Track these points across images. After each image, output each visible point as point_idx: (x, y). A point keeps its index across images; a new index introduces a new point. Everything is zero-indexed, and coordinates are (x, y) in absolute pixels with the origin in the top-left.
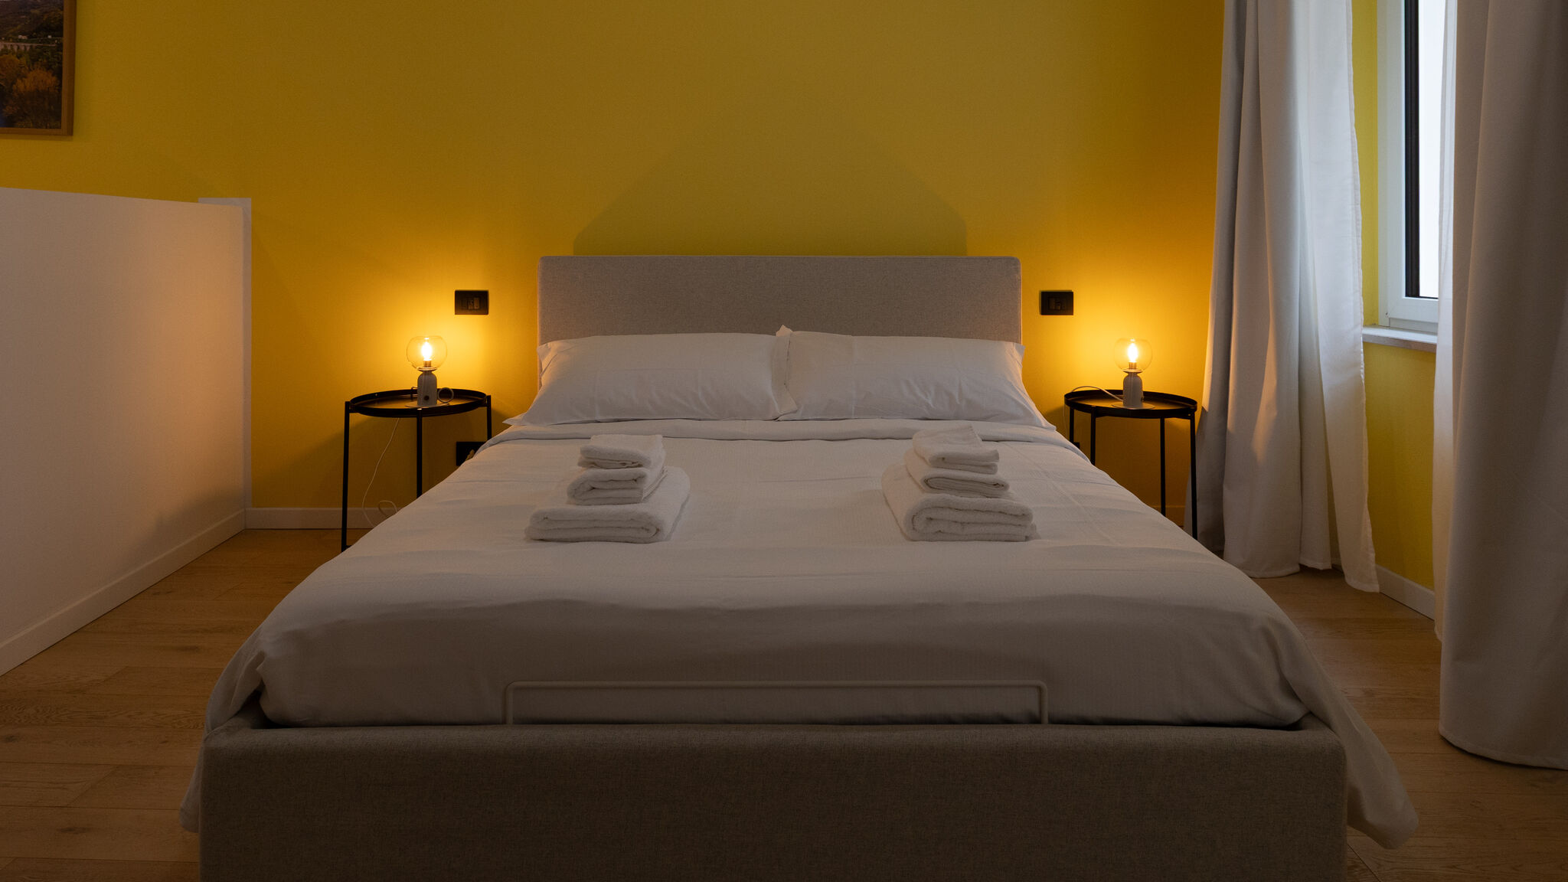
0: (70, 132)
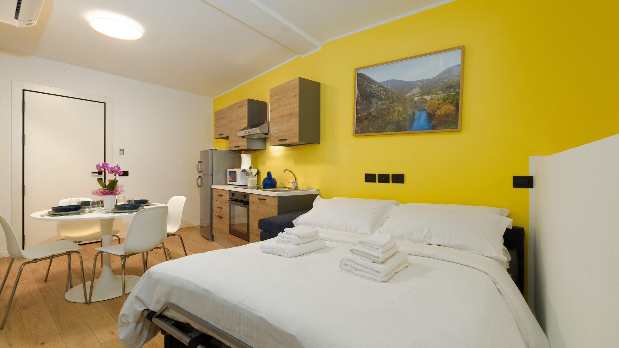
0: (461, 130)
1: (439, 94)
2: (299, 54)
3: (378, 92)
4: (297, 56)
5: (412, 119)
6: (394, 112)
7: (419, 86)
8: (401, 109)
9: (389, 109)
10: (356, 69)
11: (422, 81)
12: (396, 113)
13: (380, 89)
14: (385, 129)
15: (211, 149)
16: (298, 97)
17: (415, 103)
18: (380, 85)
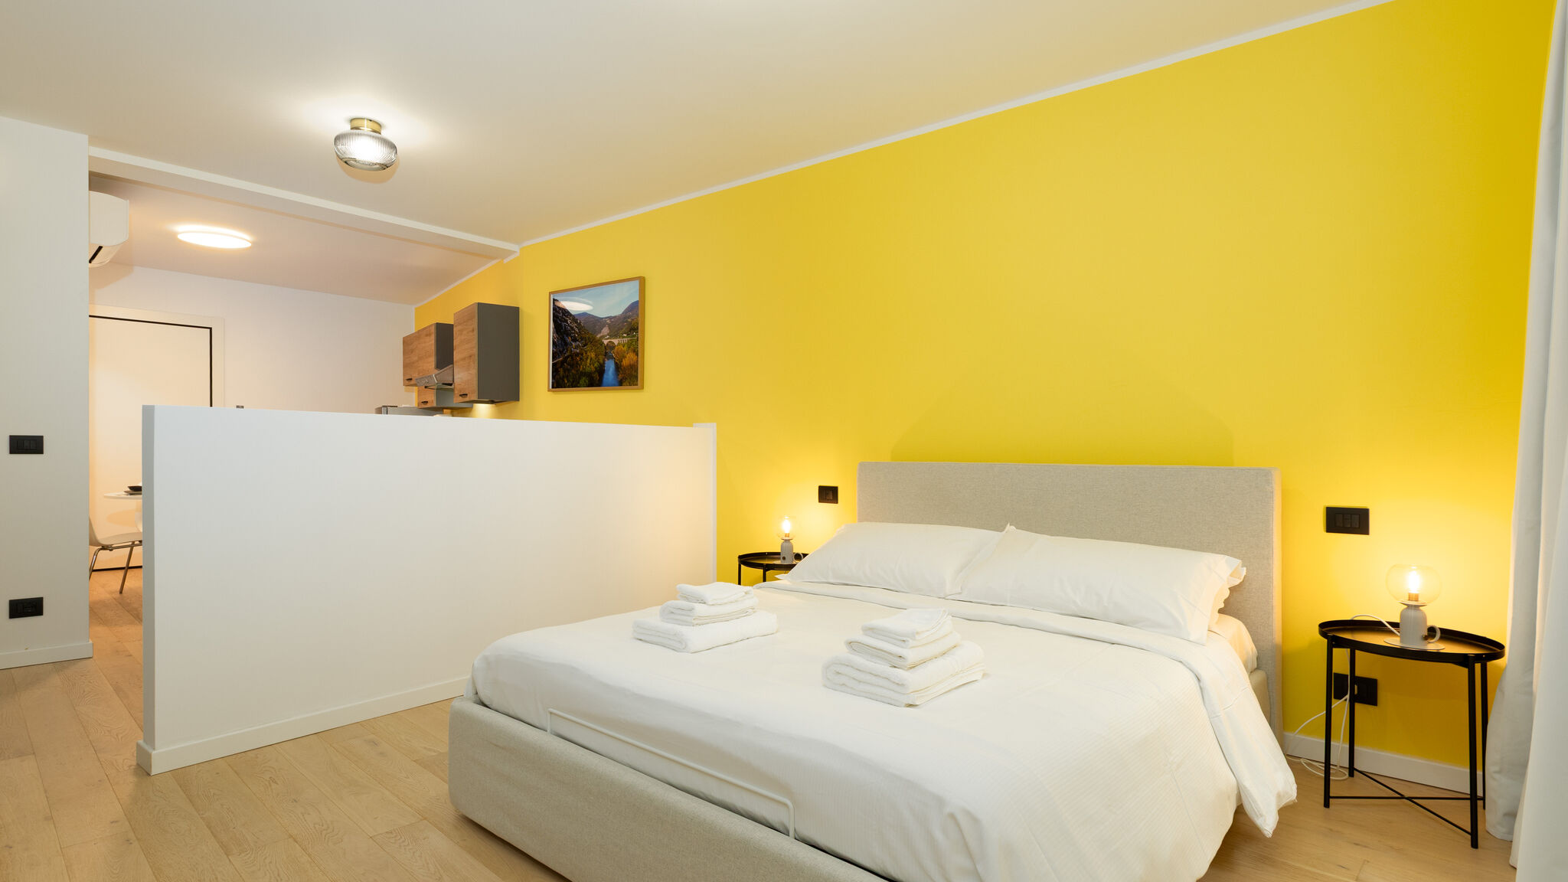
0: (643, 388)
1: (624, 337)
2: (495, 258)
3: (572, 328)
4: (494, 262)
5: (601, 371)
6: (587, 359)
7: (609, 325)
8: (593, 355)
9: (582, 355)
10: (550, 293)
11: (610, 318)
12: (589, 361)
13: (574, 325)
14: (579, 383)
15: (384, 406)
16: (476, 332)
17: (605, 347)
18: (574, 318)
